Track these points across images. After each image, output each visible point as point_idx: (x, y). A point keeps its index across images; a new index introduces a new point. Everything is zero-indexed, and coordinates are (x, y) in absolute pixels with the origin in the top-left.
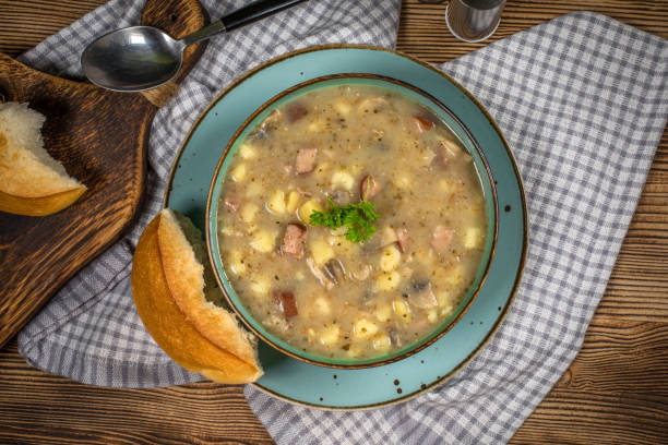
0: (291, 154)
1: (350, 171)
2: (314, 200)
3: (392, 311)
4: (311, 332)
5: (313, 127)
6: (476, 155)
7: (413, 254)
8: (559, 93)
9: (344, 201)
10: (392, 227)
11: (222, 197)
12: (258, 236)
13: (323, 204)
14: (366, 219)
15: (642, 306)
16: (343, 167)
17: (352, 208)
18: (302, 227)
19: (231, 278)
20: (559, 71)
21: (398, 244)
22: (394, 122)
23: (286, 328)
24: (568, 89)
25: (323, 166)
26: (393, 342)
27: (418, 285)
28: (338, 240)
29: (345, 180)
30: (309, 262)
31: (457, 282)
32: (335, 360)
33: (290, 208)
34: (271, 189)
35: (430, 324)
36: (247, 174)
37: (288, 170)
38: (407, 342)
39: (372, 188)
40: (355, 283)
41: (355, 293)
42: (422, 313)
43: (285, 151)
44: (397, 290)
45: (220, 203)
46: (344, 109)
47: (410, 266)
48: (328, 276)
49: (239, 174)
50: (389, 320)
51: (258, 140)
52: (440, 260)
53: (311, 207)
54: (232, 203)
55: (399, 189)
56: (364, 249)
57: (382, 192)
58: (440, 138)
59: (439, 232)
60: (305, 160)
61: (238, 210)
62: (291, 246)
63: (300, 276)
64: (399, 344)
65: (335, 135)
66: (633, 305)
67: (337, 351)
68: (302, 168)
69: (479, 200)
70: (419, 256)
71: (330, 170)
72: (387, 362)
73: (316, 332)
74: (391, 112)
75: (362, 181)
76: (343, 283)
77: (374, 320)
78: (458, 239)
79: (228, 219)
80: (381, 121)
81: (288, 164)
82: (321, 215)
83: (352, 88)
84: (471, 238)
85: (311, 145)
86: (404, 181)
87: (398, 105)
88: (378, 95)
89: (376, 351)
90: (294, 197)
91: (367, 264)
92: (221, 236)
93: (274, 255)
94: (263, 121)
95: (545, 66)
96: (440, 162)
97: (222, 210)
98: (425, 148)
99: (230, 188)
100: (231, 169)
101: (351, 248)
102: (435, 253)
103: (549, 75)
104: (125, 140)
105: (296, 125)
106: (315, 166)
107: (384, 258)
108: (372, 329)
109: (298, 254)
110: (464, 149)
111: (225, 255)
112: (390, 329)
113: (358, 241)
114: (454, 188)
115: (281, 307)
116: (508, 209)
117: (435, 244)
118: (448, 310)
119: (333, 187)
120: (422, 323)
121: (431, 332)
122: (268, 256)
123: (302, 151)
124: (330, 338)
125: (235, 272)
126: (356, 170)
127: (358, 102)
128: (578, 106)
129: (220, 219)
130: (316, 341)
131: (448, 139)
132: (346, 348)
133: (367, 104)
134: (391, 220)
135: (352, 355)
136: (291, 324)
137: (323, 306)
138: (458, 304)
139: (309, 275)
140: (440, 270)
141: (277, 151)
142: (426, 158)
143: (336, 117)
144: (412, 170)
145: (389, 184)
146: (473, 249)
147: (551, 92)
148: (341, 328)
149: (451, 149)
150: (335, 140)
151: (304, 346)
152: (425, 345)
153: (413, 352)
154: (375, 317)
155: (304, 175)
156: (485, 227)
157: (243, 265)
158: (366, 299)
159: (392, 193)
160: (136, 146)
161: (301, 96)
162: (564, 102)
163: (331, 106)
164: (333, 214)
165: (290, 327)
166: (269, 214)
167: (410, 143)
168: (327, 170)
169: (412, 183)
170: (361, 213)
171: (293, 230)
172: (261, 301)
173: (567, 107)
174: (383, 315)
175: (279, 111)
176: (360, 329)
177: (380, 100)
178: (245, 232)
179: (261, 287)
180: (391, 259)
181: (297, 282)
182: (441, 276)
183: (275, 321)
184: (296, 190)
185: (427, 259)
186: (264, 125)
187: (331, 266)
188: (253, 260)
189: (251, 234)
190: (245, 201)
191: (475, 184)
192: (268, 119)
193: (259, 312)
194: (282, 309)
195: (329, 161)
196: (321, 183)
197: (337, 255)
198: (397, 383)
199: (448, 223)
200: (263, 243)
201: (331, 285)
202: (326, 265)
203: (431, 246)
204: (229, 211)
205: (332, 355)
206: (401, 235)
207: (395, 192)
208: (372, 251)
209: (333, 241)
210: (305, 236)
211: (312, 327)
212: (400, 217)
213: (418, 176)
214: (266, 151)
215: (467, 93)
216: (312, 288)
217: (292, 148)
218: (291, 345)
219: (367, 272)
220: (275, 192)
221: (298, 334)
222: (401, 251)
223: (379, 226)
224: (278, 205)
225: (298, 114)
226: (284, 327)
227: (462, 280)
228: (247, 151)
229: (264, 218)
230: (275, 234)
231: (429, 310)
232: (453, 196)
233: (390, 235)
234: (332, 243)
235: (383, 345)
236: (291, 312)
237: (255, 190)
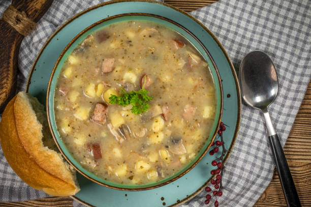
0: (99, 61)
1: (134, 72)
2: (113, 89)
3: (159, 156)
4: (110, 168)
5: (113, 45)
6: (210, 63)
7: (172, 122)
8: (259, 29)
9: (130, 89)
10: (159, 105)
11: (58, 87)
12: (78, 110)
13: (118, 91)
14: (143, 100)
15: (308, 154)
16: (130, 69)
17: (135, 94)
18: (105, 105)
19: (62, 136)
20: (259, 16)
21: (163, 115)
22: (161, 43)
23: (95, 166)
24: (265, 27)
25: (118, 69)
26: (159, 174)
27: (175, 140)
28: (127, 113)
29: (132, 77)
30: (109, 126)
31: (198, 139)
32: (124, 185)
33: (98, 93)
34: (87, 82)
35: (182, 164)
36: (73, 73)
37: (97, 71)
38: (168, 174)
39: (147, 82)
40: (138, 139)
41: (137, 145)
42: (176, 157)
43: (96, 59)
44: (162, 144)
45: (56, 90)
46: (131, 35)
47: (170, 128)
48: (120, 135)
49: (68, 73)
50: (157, 161)
51: (80, 52)
52: (188, 125)
53: (110, 93)
54: (63, 91)
55: (163, 83)
56: (142, 119)
57: (154, 84)
58: (188, 52)
59: (187, 108)
60: (108, 64)
61: (67, 94)
62: (98, 116)
63: (104, 134)
64: (163, 176)
65: (126, 50)
66: (302, 154)
67: (125, 180)
68: (105, 69)
69: (212, 89)
70: (175, 123)
71: (123, 71)
72: (155, 187)
73: (113, 168)
74: (159, 37)
75: (142, 77)
76: (129, 139)
77: (148, 161)
78: (199, 113)
79: (61, 100)
80: (153, 42)
81: (98, 67)
82: (116, 97)
83: (136, 22)
84: (207, 112)
85: (111, 56)
86: (166, 78)
87: (165, 33)
88: (151, 27)
89: (149, 180)
90: (100, 87)
91: (144, 127)
92: (56, 110)
93: (88, 121)
94: (83, 41)
95: (251, 13)
96: (189, 67)
97: (57, 95)
98: (179, 58)
99: (62, 82)
100: (63, 70)
101: (134, 118)
102: (185, 121)
103: (254, 19)
104: (3, 54)
105: (102, 44)
106: (113, 69)
107: (154, 124)
108: (147, 167)
109: (102, 121)
110: (202, 59)
111: (58, 122)
112: (158, 167)
113: (138, 113)
114: (196, 82)
115: (92, 153)
116: (229, 96)
117: (185, 116)
118: (192, 156)
119: (124, 81)
120: (177, 164)
121: (182, 169)
122: (85, 122)
123: (106, 59)
124: (121, 172)
125: (64, 132)
126: (138, 71)
127: (139, 30)
128: (270, 37)
129: (56, 100)
130: (113, 174)
131: (193, 53)
132: (131, 178)
133: (145, 32)
134: (158, 101)
135: (134, 182)
136: (98, 163)
137: (117, 153)
138: (199, 152)
139: (109, 134)
140: (188, 131)
141: (91, 59)
142: (179, 64)
143: (127, 39)
144: (171, 71)
145: (158, 79)
146: (208, 119)
147: (254, 28)
148: (128, 166)
149: (195, 59)
150: (125, 53)
151: (106, 177)
152: (179, 177)
153: (171, 181)
154: (149, 160)
155: (107, 74)
156: (215, 105)
157: (69, 128)
158: (143, 149)
159: (159, 85)
160: (10, 57)
161: (105, 27)
162: (262, 34)
163: (123, 33)
164: (123, 98)
165: (97, 165)
166: (85, 97)
167: (170, 55)
168: (120, 71)
169: (171, 79)
170: (140, 97)
171: (100, 107)
172: (80, 149)
173: (264, 37)
174: (153, 158)
175: (92, 36)
176: (139, 167)
177: (153, 30)
178: (71, 108)
179: (80, 141)
180: (158, 125)
181: (102, 138)
182: (188, 135)
183: (88, 162)
184: (102, 83)
185: (180, 125)
186: (83, 44)
187: (122, 128)
188: (75, 124)
189: (74, 109)
190: (71, 89)
191: (209, 80)
192: (86, 40)
193: (79, 155)
194: (92, 155)
195: (122, 65)
196: (117, 79)
197: (126, 122)
198: (163, 199)
199: (193, 103)
200: (82, 115)
201: (122, 140)
202: (119, 127)
203: (183, 117)
204: (61, 95)
205: (122, 183)
206: (164, 110)
207: (161, 84)
208: (147, 120)
209: (124, 114)
210: (107, 110)
211: (111, 165)
212: (164, 100)
213: (175, 75)
214: (84, 60)
215: (205, 28)
216: (111, 142)
217: (100, 58)
218: (98, 176)
219: (144, 132)
220: (89, 84)
221: (102, 170)
222: (165, 120)
223: (151, 105)
224: (91, 92)
225: (104, 37)
226: (93, 166)
227: (201, 137)
228: (73, 60)
229: (82, 100)
230: (89, 109)
231: (182, 155)
232: (196, 86)
233: (158, 110)
234: (123, 115)
235: (153, 176)
236: (98, 156)
237: (77, 83)
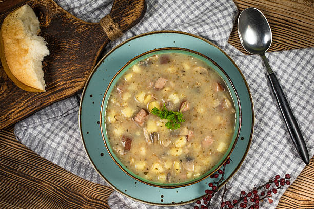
0: (155, 78)
1: (179, 96)
2: (157, 102)
3: (173, 165)
4: (133, 160)
5: (170, 69)
6: (238, 111)
7: (192, 144)
9: (171, 108)
10: (187, 128)
11: (117, 85)
12: (126, 108)
13: (161, 106)
14: (178, 120)
16: (176, 93)
17: (173, 113)
18: (147, 112)
19: (107, 123)
21: (187, 136)
22: (207, 81)
23: (123, 154)
25: (167, 89)
26: (167, 179)
27: (189, 158)
28: (161, 124)
29: (175, 99)
30: (144, 129)
31: (206, 164)
32: (138, 177)
33: (146, 102)
34: (140, 90)
35: (187, 178)
36: (132, 79)
37: (151, 84)
38: (174, 181)
39: (185, 108)
40: (162, 146)
41: (160, 151)
42: (185, 171)
43: (153, 75)
44: (179, 157)
45: (115, 87)
46: (187, 67)
47: (189, 148)
48: (150, 138)
49: (128, 78)
50: (169, 169)
51: (143, 65)
52: (203, 151)
53: (155, 105)
54: (120, 89)
55: (197, 113)
56: (171, 133)
57: (189, 111)
58: (224, 97)
59: (208, 138)
60: (161, 82)
61: (122, 93)
62: (139, 119)
63: (138, 134)
64: (170, 181)
65: (178, 77)
67: (141, 173)
68: (158, 86)
69: (231, 131)
70: (194, 146)
71: (170, 92)
72: (162, 187)
73: (135, 161)
74: (208, 76)
75: (182, 102)
76: (156, 144)
77: (163, 166)
78: (215, 145)
79: (115, 96)
80: (201, 78)
81: (153, 81)
82: (158, 110)
83: (195, 59)
84: (221, 147)
85: (166, 77)
86: (201, 110)
87: (213, 76)
88: (204, 67)
89: (158, 180)
90: (149, 97)
91: (170, 140)
92: (110, 102)
93: (130, 119)
94: (148, 58)
96: (221, 108)
97: (114, 90)
98: (216, 99)
99: (121, 83)
100: (126, 74)
101: (166, 130)
102: (202, 147)
104: (91, 51)
105: (162, 65)
106: (164, 88)
107: (178, 141)
108: (160, 170)
109: (141, 123)
110: (233, 106)
111: (108, 111)
112: (168, 173)
113: (170, 128)
114: (222, 122)
115: (124, 144)
116: (242, 139)
117: (204, 143)
118: (197, 175)
119: (168, 100)
120: (184, 176)
121: (186, 182)
122: (127, 119)
123: (161, 78)
124: (140, 166)
125: (109, 120)
126: (182, 97)
127: (195, 66)
129: (112, 94)
130: (133, 165)
131: (228, 98)
132: (146, 173)
133: (198, 69)
134: (189, 125)
135: (146, 177)
136: (125, 153)
137: (143, 151)
138: (203, 174)
139: (142, 135)
140: (201, 156)
141: (150, 74)
142: (215, 103)
143: (182, 69)
144: (207, 106)
145: (194, 108)
146: (219, 152)
148: (147, 164)
149: (228, 104)
150: (177, 79)
151: (127, 165)
152: (181, 186)
153: (175, 187)
154: (164, 165)
155: (158, 89)
156: (229, 144)
157: (115, 119)
158: (163, 155)
159: (193, 113)
160: (96, 55)
161: (169, 53)
163: (182, 64)
164: (163, 112)
165: (124, 154)
166: (135, 100)
167: (210, 94)
168: (168, 91)
169: (204, 112)
170: (176, 117)
171: (143, 112)
172: (116, 138)
174: (168, 166)
175: (157, 56)
176: (155, 167)
177: (205, 69)
178: (121, 104)
179: (118, 132)
180: (181, 142)
181: (136, 135)
182: (200, 159)
183: (119, 149)
184: (151, 95)
185: (197, 149)
186: (148, 60)
187: (154, 134)
188: (119, 118)
189: (123, 107)
190: (126, 91)
191: (233, 124)
192: (151, 58)
193: (113, 142)
194: (124, 146)
195: (171, 87)
196: (164, 96)
197: (158, 131)
198: (162, 196)
199: (213, 136)
200: (127, 112)
201: (150, 143)
202: (152, 133)
203: (202, 143)
204: (117, 92)
205: (138, 174)
206: (190, 133)
207: (195, 113)
208: (175, 135)
209: (159, 124)
210: (147, 117)
211: (135, 159)
212: (193, 125)
213: (209, 110)
214: (144, 72)
216: (141, 141)
217: (157, 75)
218: (121, 162)
219: (168, 144)
220: (141, 92)
221: (127, 159)
222: (187, 140)
223: (182, 125)
224: (141, 99)
225: (165, 61)
226: (121, 153)
227: (209, 164)
228: (136, 68)
229: (131, 102)
230: (134, 111)
231: (189, 171)
232: (220, 125)
233: (185, 131)
234: (158, 125)
235: (162, 179)
236: (128, 148)
237: (133, 87)
